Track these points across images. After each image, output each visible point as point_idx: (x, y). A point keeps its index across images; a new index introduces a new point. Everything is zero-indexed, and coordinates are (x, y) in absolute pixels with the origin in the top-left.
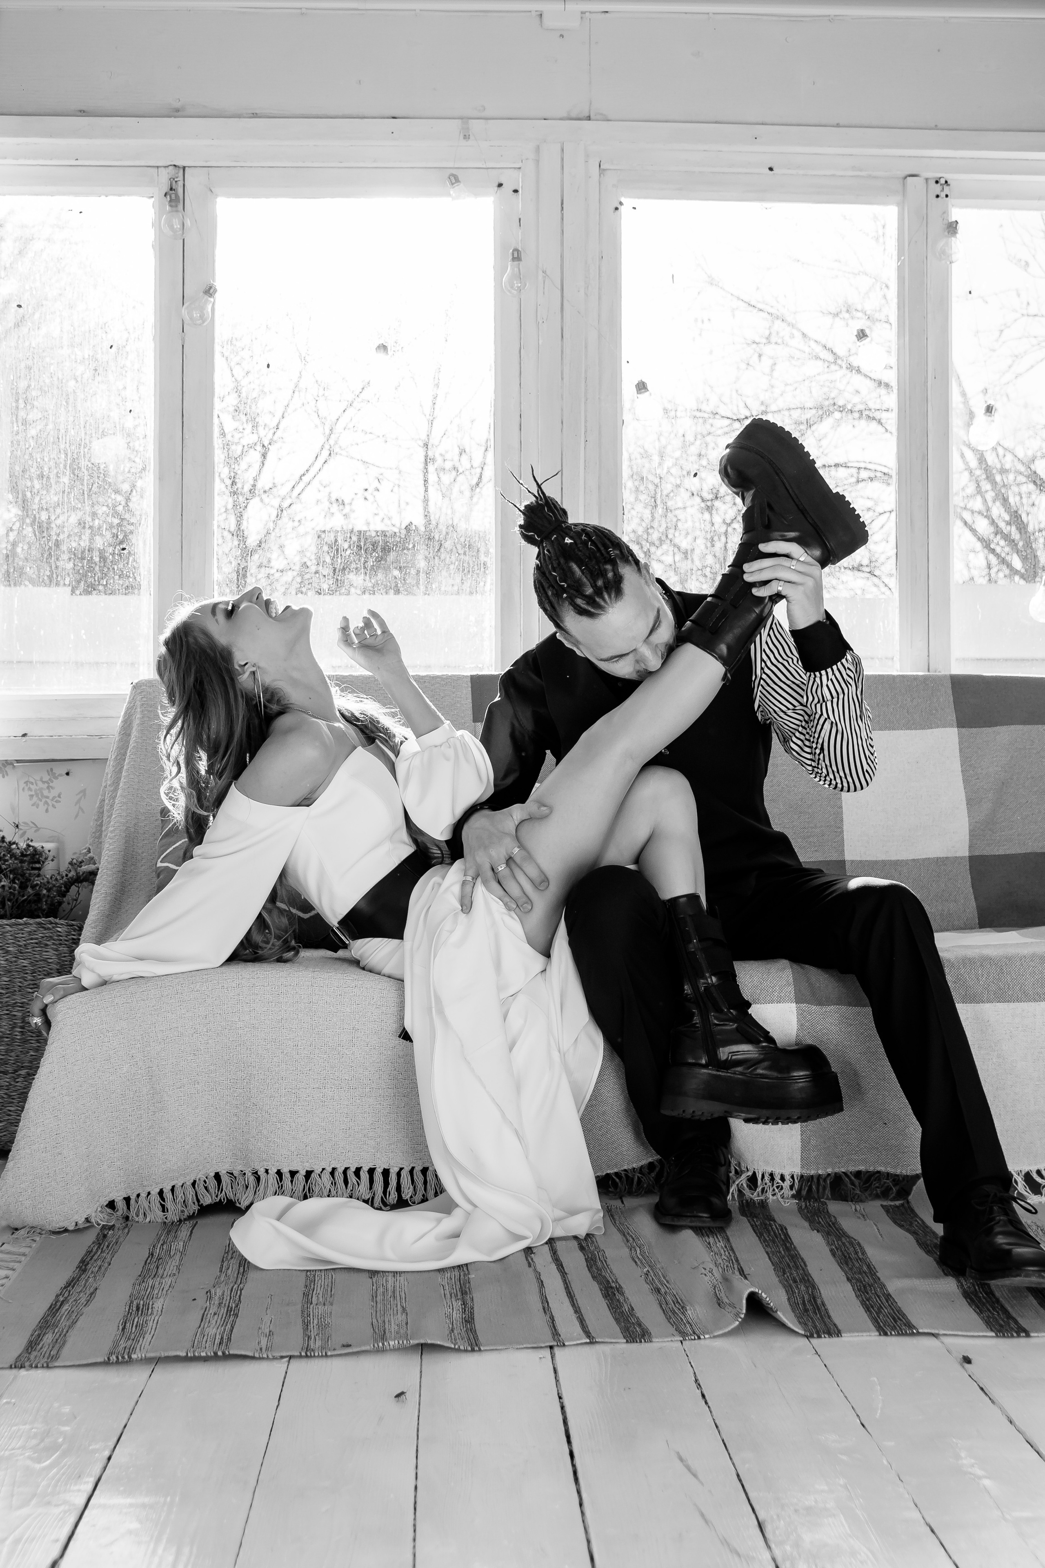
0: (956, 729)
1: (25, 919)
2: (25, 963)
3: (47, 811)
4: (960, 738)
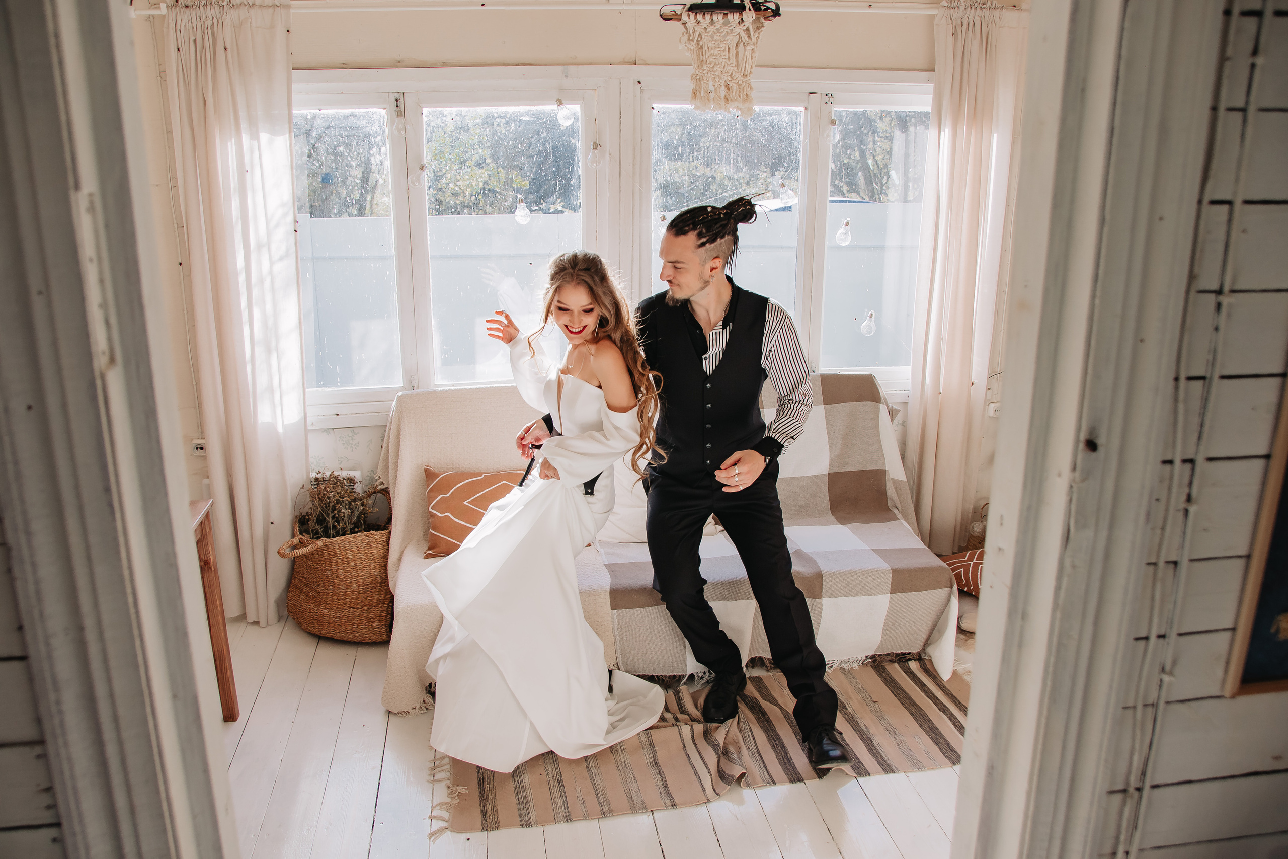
0: (823, 406)
1: (359, 534)
2: (361, 555)
3: (352, 451)
4: (826, 410)
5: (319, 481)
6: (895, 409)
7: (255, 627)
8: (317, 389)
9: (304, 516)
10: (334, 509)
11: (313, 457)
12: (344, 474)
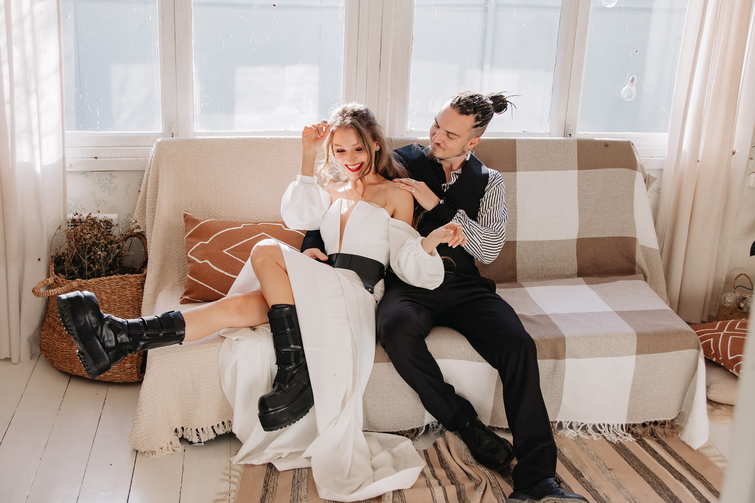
0: (576, 171)
1: (114, 276)
2: (116, 297)
4: (579, 175)
5: (76, 223)
6: (652, 177)
7: (7, 364)
8: (77, 131)
9: (60, 257)
10: (90, 250)
11: (70, 199)
12: (101, 217)
